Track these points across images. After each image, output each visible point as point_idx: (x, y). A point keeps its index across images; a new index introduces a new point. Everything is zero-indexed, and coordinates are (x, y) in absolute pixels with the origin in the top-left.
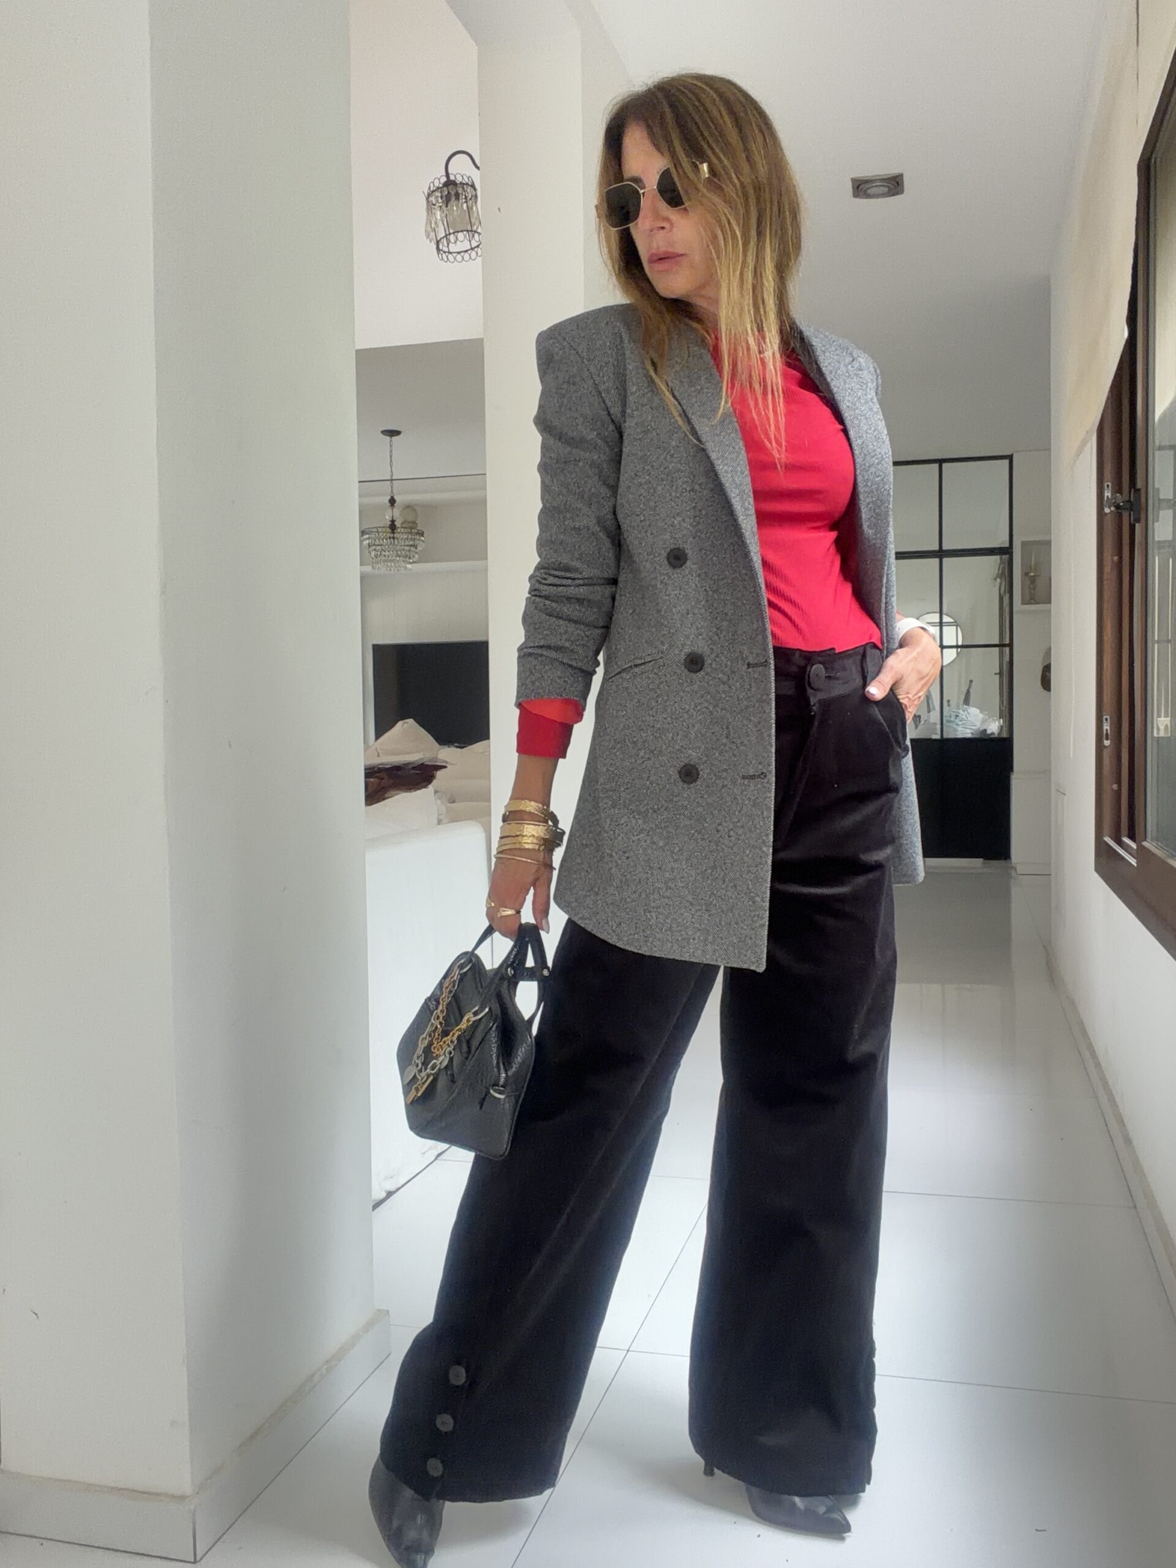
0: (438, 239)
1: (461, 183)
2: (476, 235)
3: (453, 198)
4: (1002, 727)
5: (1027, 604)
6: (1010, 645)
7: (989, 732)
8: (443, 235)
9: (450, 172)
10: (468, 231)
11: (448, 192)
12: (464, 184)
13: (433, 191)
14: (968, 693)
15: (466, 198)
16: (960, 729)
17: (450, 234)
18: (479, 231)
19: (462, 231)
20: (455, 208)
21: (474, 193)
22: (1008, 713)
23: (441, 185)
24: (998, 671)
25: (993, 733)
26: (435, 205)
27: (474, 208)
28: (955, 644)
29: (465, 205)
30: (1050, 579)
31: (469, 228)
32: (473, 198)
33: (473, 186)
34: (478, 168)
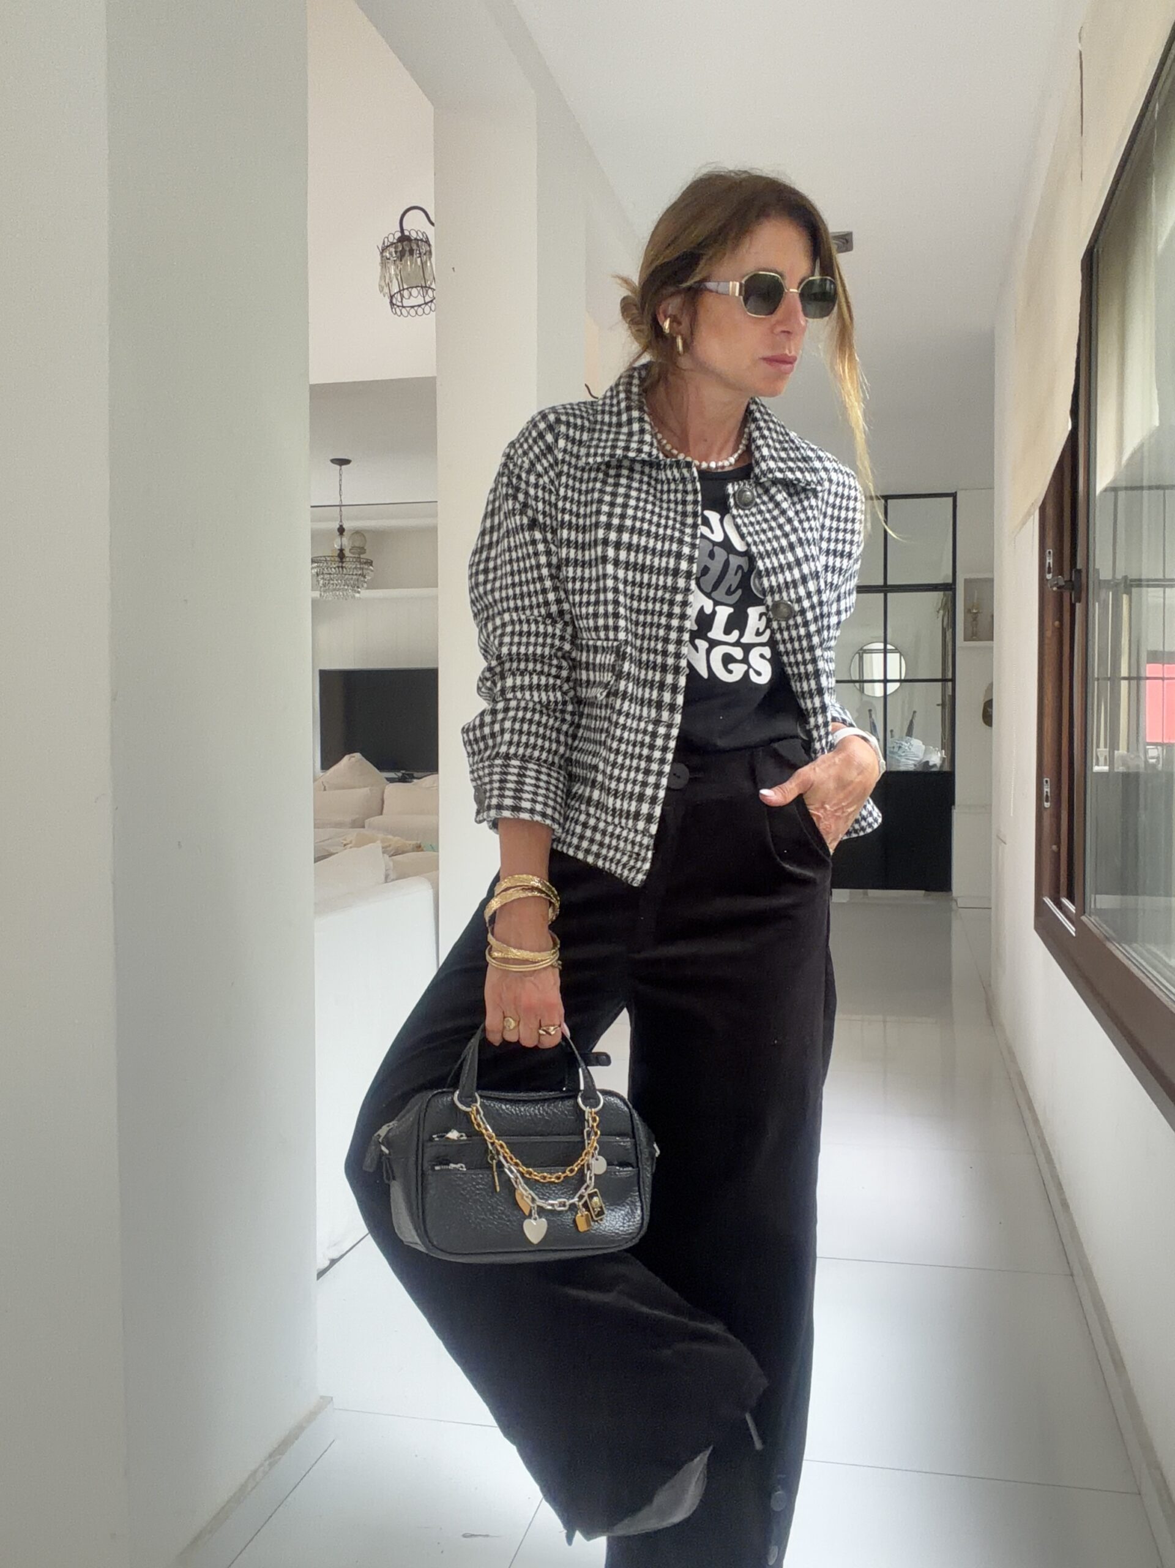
0: (392, 293)
1: (416, 239)
2: (430, 291)
3: (407, 253)
4: (943, 760)
5: (970, 640)
6: (953, 680)
7: (931, 763)
8: (398, 290)
9: (405, 227)
10: (422, 287)
11: (403, 248)
12: (418, 240)
13: (388, 246)
14: (911, 723)
15: (420, 253)
16: (903, 760)
17: (404, 289)
18: (433, 286)
19: (416, 287)
20: (409, 263)
21: (428, 249)
22: (950, 744)
23: (395, 241)
24: (940, 702)
25: (935, 765)
26: (389, 259)
27: (429, 264)
28: (898, 678)
29: (419, 260)
30: (992, 616)
31: (424, 285)
32: (428, 253)
33: (427, 242)
34: (433, 224)
